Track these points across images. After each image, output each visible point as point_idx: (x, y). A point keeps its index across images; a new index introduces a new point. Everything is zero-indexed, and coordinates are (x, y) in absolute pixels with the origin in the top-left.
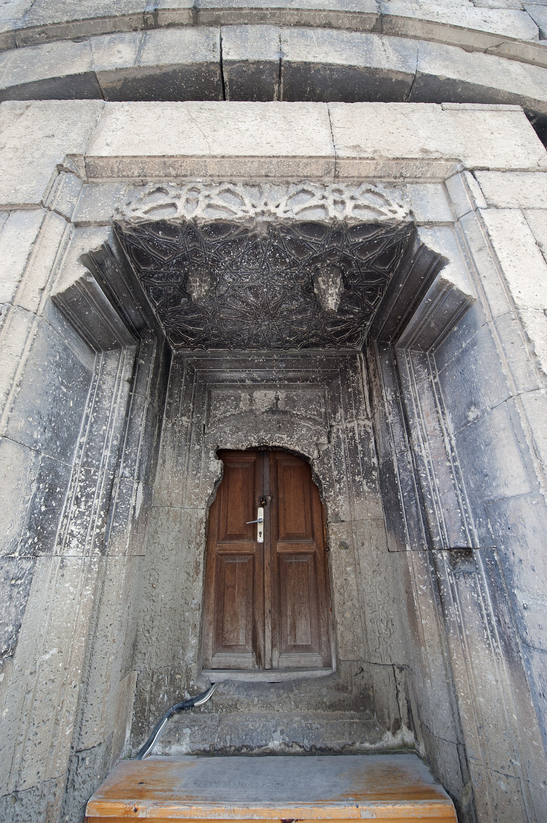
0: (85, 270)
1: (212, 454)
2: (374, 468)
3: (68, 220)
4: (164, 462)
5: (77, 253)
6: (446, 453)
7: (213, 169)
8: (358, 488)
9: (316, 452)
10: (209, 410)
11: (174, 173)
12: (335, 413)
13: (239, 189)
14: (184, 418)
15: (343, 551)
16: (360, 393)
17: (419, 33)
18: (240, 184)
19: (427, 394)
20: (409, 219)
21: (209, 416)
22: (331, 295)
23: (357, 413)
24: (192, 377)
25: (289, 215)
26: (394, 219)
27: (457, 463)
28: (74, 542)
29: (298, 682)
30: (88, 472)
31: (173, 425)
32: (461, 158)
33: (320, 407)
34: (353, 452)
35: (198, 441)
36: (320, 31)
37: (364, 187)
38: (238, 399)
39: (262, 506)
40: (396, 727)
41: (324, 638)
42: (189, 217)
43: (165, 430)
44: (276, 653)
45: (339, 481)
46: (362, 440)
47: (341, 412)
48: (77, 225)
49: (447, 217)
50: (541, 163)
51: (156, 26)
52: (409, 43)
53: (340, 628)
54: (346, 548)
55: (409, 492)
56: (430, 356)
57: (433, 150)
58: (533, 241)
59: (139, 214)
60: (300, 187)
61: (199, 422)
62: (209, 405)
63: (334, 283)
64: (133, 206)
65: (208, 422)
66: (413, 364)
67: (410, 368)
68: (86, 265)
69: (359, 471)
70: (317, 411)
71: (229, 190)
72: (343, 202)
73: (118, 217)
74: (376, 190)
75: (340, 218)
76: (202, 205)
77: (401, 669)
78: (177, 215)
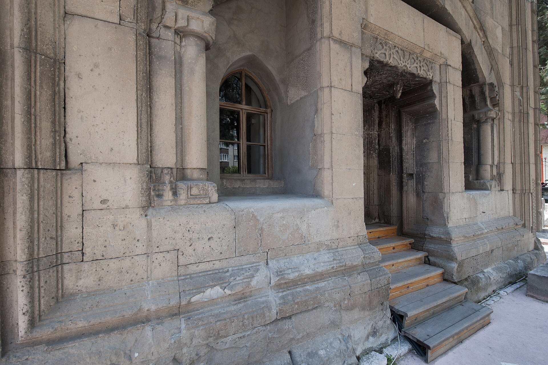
6: (412, 149)
8: (372, 155)
18: (400, 49)
19: (410, 131)
20: (432, 79)
25: (410, 69)
26: (429, 78)
27: (414, 152)
32: (447, 59)
34: (371, 143)
42: (389, 62)
49: (439, 81)
55: (395, 159)
56: (413, 119)
57: (443, 53)
58: (453, 97)
59: (377, 55)
60: (413, 56)
66: (407, 120)
67: (405, 121)
69: (372, 150)
71: (397, 51)
72: (421, 67)
73: (372, 55)
74: (427, 64)
75: (420, 74)
76: (392, 57)
77: (377, 205)
78: (386, 60)
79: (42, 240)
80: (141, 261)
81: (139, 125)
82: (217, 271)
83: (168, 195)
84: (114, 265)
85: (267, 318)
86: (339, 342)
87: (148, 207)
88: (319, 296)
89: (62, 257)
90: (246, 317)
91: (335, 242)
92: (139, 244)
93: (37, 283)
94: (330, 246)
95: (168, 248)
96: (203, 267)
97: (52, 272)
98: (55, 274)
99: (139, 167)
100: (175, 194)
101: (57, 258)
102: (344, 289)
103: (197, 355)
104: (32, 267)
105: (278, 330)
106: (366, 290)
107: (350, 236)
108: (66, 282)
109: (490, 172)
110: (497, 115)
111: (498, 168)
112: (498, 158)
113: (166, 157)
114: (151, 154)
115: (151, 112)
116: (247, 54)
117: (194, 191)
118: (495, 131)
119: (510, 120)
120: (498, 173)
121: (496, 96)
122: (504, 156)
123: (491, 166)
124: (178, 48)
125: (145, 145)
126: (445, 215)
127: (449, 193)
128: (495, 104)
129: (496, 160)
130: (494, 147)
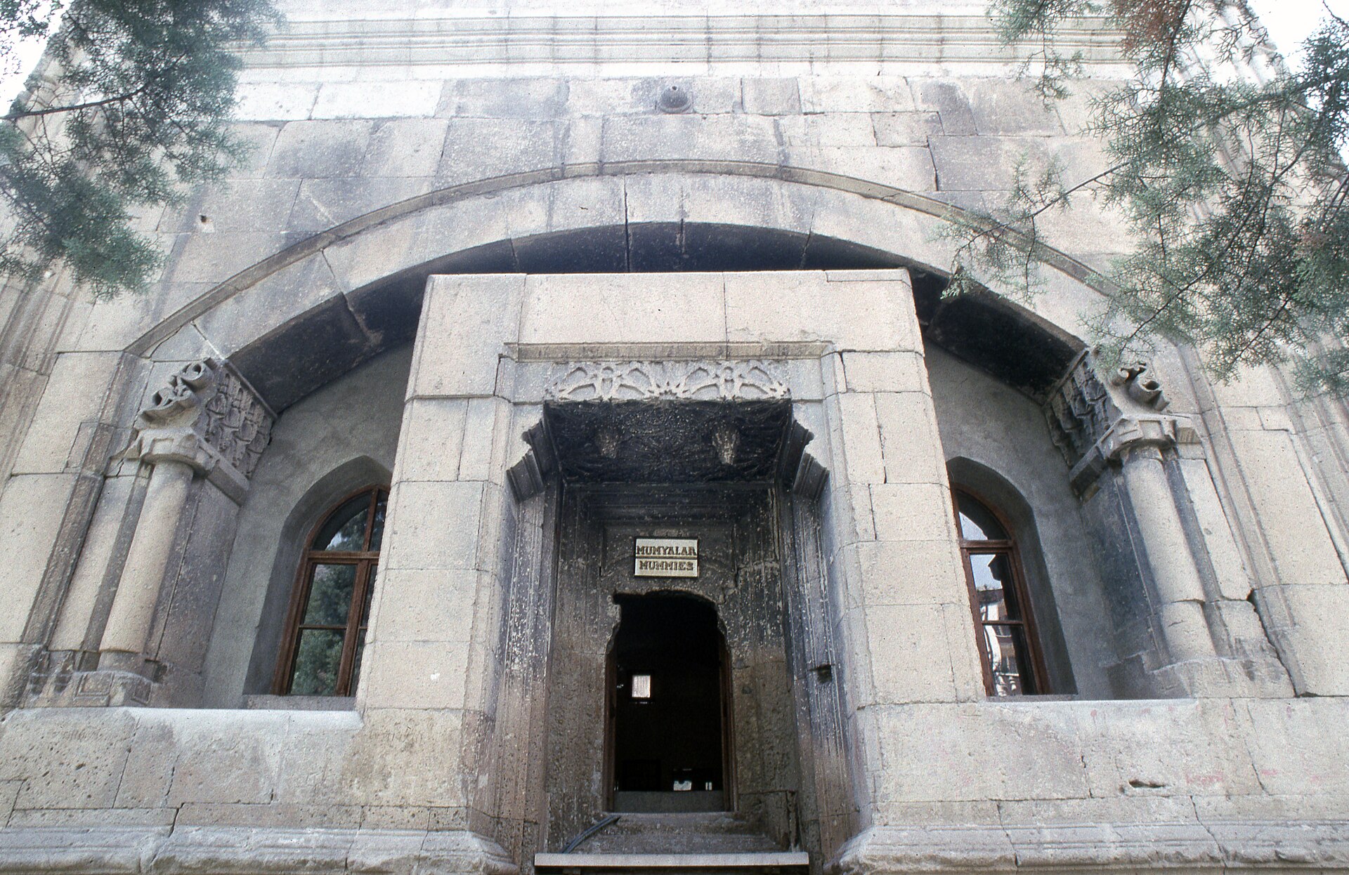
0: (529, 447)
1: (609, 598)
2: (778, 609)
3: (509, 402)
4: (562, 605)
5: (519, 432)
6: (821, 592)
7: (624, 351)
8: (762, 633)
9: (721, 597)
10: (604, 550)
11: (591, 355)
12: (743, 553)
13: (646, 368)
14: (580, 560)
15: (746, 696)
16: (768, 530)
17: (817, 182)
18: (646, 363)
19: (812, 540)
20: (787, 397)
21: (605, 557)
22: (727, 450)
23: (765, 555)
24: (585, 514)
25: (687, 395)
26: (774, 398)
28: (517, 660)
30: (521, 606)
31: (569, 568)
32: (833, 340)
33: (727, 547)
34: (759, 595)
35: (595, 583)
36: (721, 179)
37: (751, 364)
42: (606, 399)
43: (562, 572)
45: (744, 627)
46: (768, 584)
47: (748, 554)
48: (515, 404)
49: (817, 396)
50: (902, 344)
51: (564, 178)
52: (805, 189)
57: (811, 331)
58: (875, 424)
59: (564, 395)
60: (696, 365)
61: (595, 564)
62: (605, 546)
63: (730, 439)
64: (559, 388)
65: (604, 565)
66: (803, 512)
68: (528, 442)
69: (764, 616)
70: (724, 552)
71: (637, 369)
72: (732, 380)
73: (548, 398)
74: (762, 367)
75: (729, 398)
76: (616, 385)
77: (793, 793)
78: (596, 396)
83: (49, 690)
87: (14, 707)
95: (11, 774)
99: (21, 647)
100: (61, 688)
107: (404, 803)
109: (1206, 630)
110: (1168, 430)
111: (1261, 609)
112: (1249, 571)
113: (71, 636)
114: (53, 633)
115: (73, 573)
116: (352, 458)
117: (90, 685)
118: (1196, 478)
119: (1287, 430)
120: (1269, 631)
121: (1133, 375)
122: (1273, 560)
123: (1208, 607)
124: (143, 482)
125: (42, 617)
126: (870, 783)
127: (876, 704)
128: (1151, 399)
129: (1235, 583)
130: (1207, 537)
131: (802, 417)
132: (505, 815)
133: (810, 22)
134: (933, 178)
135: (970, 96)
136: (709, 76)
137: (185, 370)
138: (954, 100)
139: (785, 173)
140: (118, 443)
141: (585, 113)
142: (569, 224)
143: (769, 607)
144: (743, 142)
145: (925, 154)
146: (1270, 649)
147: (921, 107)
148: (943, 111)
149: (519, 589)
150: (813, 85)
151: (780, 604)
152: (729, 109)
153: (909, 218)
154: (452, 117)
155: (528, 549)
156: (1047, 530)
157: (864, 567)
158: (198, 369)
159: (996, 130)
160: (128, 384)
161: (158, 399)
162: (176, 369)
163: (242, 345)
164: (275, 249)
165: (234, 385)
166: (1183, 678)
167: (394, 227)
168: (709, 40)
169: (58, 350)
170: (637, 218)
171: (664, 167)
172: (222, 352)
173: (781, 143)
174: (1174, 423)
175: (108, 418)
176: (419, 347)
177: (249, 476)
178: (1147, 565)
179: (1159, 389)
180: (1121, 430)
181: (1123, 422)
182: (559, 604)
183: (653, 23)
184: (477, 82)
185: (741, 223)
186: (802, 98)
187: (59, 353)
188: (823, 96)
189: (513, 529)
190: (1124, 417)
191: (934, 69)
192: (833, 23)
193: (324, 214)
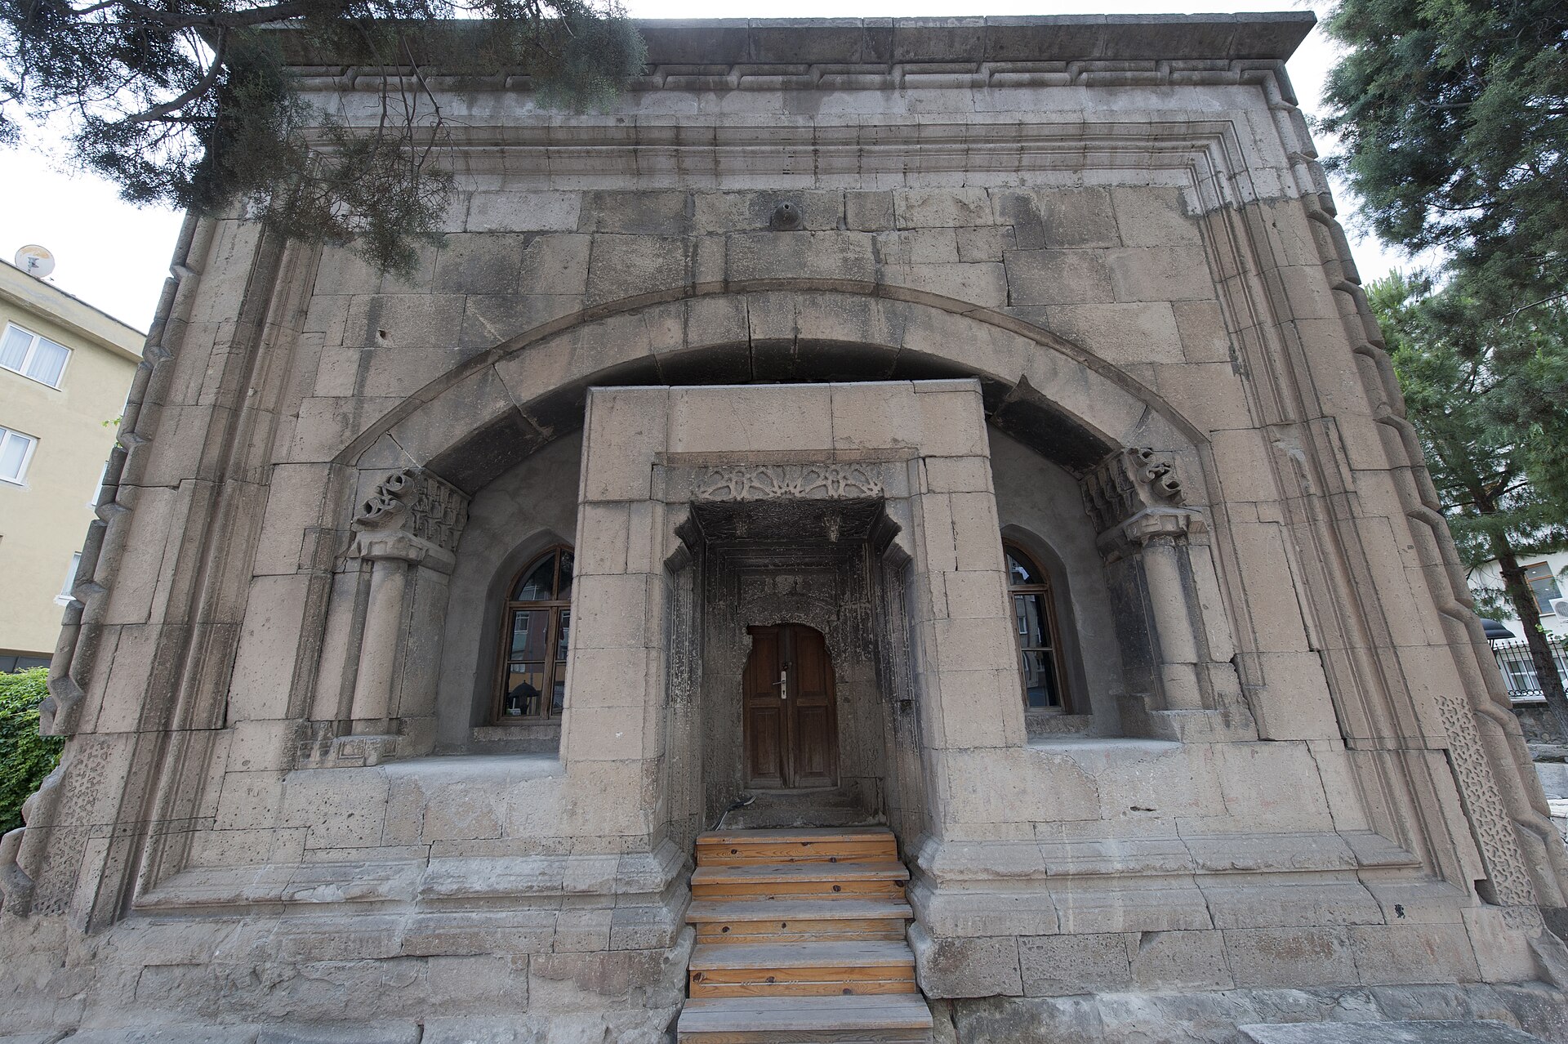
0: (680, 540)
1: (744, 630)
2: (871, 643)
3: (663, 503)
4: (710, 643)
5: (672, 528)
7: (752, 458)
8: (858, 658)
9: (827, 628)
10: (739, 593)
11: (726, 461)
12: (844, 594)
13: (770, 472)
14: (721, 602)
15: (846, 704)
16: (863, 580)
17: (908, 298)
18: (770, 467)
19: (897, 600)
20: (881, 495)
21: (739, 599)
22: (833, 531)
23: (860, 598)
24: (724, 565)
25: (803, 495)
26: (870, 496)
28: (679, 700)
29: (813, 794)
30: (679, 658)
31: (714, 609)
32: (918, 447)
33: (831, 590)
34: (856, 629)
35: (733, 620)
36: (828, 296)
37: (853, 467)
38: (763, 583)
39: (785, 670)
40: (876, 812)
41: (833, 767)
42: (739, 498)
43: (708, 615)
44: (798, 778)
45: (845, 652)
46: (863, 620)
47: (847, 596)
49: (905, 494)
51: (694, 295)
52: (900, 306)
53: (842, 756)
54: (849, 702)
57: (900, 439)
58: (950, 521)
59: (706, 495)
60: (810, 468)
61: (732, 603)
62: (739, 589)
63: (836, 522)
64: (702, 489)
65: (739, 604)
66: (891, 576)
67: (889, 578)
68: (679, 537)
69: (860, 645)
70: (829, 593)
71: (763, 472)
72: (838, 482)
73: (693, 498)
74: (861, 470)
75: (836, 497)
76: (746, 487)
77: (881, 779)
78: (731, 496)
79: (178, 803)
80: (266, 836)
81: (296, 675)
82: (348, 864)
83: (316, 755)
84: (239, 838)
85: (383, 949)
86: (512, 1038)
87: (290, 770)
88: (483, 934)
89: (195, 823)
90: (353, 936)
91: (563, 842)
92: (268, 815)
93: (161, 847)
94: (551, 849)
95: (297, 823)
96: (334, 855)
97: (181, 839)
98: (183, 840)
99: (287, 722)
100: (325, 753)
101: (190, 824)
102: (539, 931)
103: (280, 975)
104: (161, 829)
105: (398, 975)
106: (595, 947)
107: (601, 833)
108: (193, 852)
109: (1196, 686)
110: (1182, 523)
111: (1241, 669)
112: (1235, 640)
113: (326, 708)
114: (311, 706)
115: (320, 657)
116: (538, 530)
117: (348, 750)
118: (1201, 564)
119: (1277, 522)
120: (1244, 686)
121: (1159, 475)
122: (1254, 632)
123: (1200, 667)
124: (366, 576)
125: (301, 697)
126: (941, 808)
127: (947, 749)
128: (1172, 496)
129: (1222, 647)
130: (1204, 611)
131: (893, 513)
132: (676, 818)
133: (905, 132)
134: (1006, 294)
135: (1041, 206)
136: (816, 188)
137: (388, 481)
138: (1028, 211)
139: (879, 291)
140: (340, 544)
141: (711, 230)
142: (702, 341)
143: (863, 639)
144: (845, 260)
145: (1000, 270)
146: (1244, 702)
147: (999, 220)
148: (1018, 224)
149: (677, 644)
150: (907, 199)
151: (871, 636)
152: (834, 225)
153: (982, 333)
154: (594, 232)
155: (683, 610)
156: (1075, 583)
157: (939, 641)
158: (399, 480)
159: (1062, 244)
160: (340, 493)
161: (368, 508)
162: (380, 479)
163: (434, 455)
164: (451, 365)
165: (432, 484)
166: (1176, 726)
167: (553, 344)
168: (816, 152)
169: (273, 462)
170: (758, 335)
171: (779, 286)
172: (418, 461)
173: (878, 261)
174: (1188, 518)
175: (327, 524)
176: (586, 454)
177: (454, 551)
178: (1154, 628)
179: (1178, 488)
180: (1144, 523)
181: (1146, 516)
182: (707, 639)
183: (765, 135)
184: (613, 194)
185: (845, 339)
186: (897, 213)
187: (274, 465)
188: (915, 212)
189: (671, 598)
190: (1149, 511)
191: (1013, 179)
192: (925, 133)
193: (492, 330)
